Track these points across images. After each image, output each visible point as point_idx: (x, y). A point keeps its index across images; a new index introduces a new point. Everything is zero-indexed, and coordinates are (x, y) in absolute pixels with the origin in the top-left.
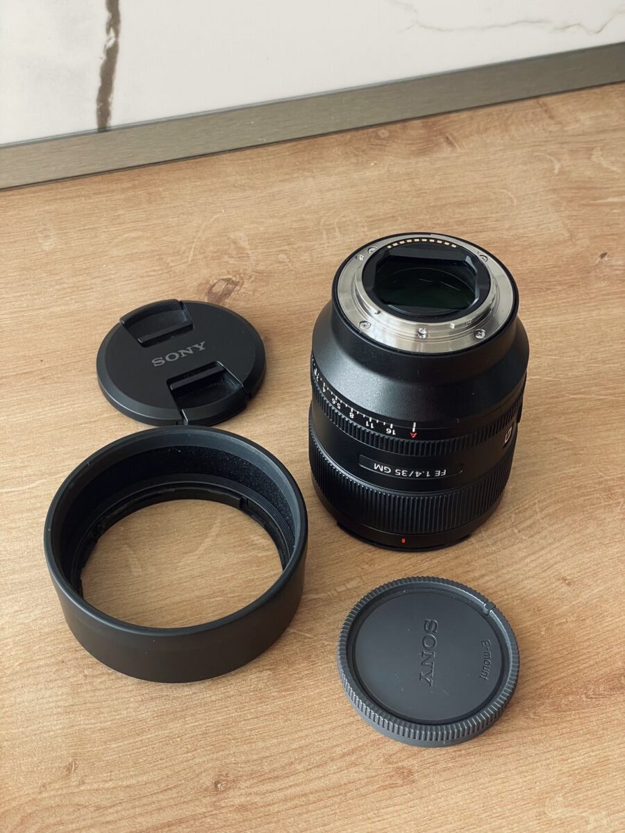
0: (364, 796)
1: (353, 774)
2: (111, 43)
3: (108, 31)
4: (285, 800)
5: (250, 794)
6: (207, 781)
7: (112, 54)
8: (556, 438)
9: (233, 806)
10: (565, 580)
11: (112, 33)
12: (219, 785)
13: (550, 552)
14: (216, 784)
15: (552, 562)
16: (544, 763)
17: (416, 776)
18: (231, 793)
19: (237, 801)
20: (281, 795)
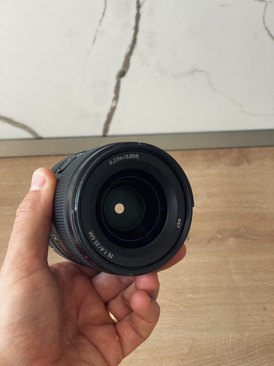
2: (113, 106)
3: (113, 101)
7: (113, 110)
11: (115, 102)
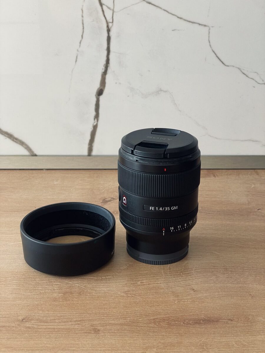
0: (77, 333)
1: (76, 327)
2: (95, 124)
3: (95, 119)
4: (46, 329)
5: (34, 324)
6: (20, 318)
7: (95, 127)
8: (212, 252)
9: (25, 326)
10: (193, 290)
12: (24, 320)
13: (192, 281)
14: (23, 320)
15: (191, 284)
16: (154, 338)
17: (100, 332)
18: (27, 323)
19: (28, 325)
20: (45, 327)
